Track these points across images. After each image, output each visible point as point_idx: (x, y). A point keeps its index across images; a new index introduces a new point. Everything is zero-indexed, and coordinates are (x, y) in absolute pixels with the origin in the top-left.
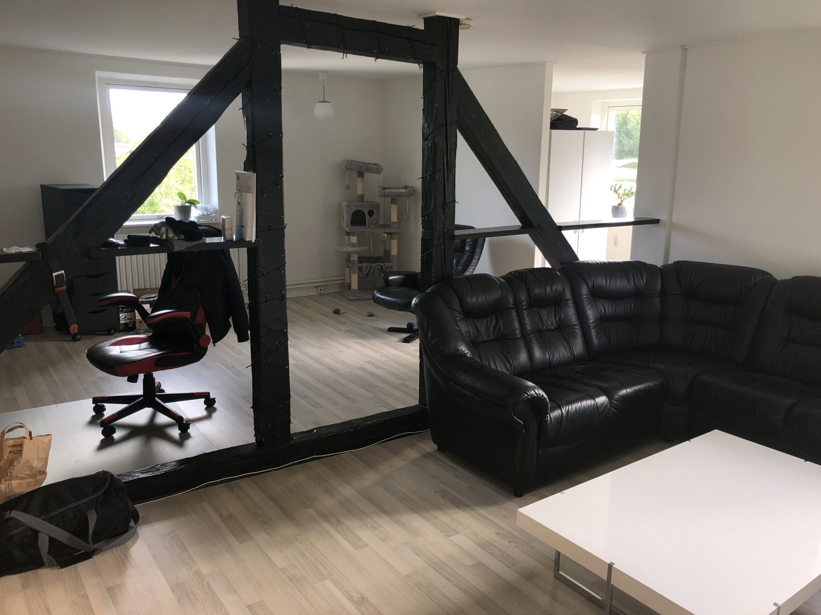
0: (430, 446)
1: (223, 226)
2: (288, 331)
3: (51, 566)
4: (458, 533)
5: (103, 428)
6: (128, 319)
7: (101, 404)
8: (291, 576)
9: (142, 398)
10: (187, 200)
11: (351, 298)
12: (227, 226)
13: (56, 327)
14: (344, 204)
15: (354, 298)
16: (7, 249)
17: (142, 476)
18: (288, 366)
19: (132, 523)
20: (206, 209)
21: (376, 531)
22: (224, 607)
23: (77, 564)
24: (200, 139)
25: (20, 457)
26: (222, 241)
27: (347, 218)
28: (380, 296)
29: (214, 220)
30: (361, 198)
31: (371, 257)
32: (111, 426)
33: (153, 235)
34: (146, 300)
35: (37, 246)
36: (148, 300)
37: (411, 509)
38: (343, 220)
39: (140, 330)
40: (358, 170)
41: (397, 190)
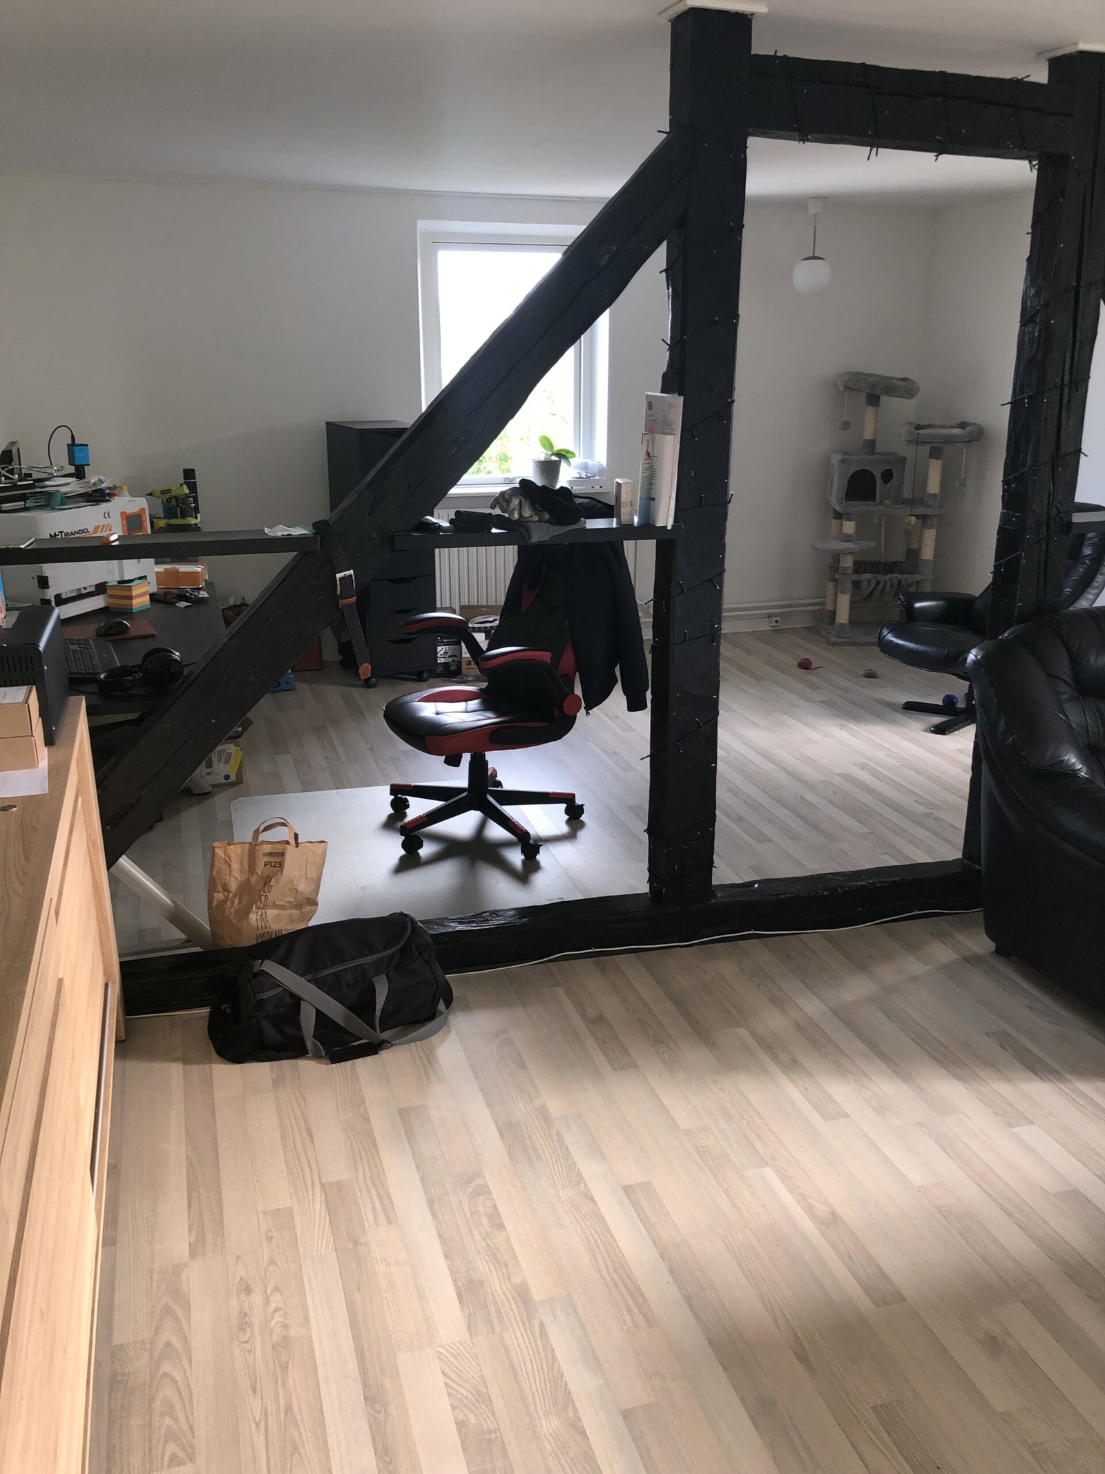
0: (981, 943)
1: (618, 497)
2: (720, 698)
3: (317, 1057)
4: (1033, 1124)
5: (403, 838)
6: (449, 657)
7: (403, 797)
8: (702, 1147)
9: (465, 794)
10: (555, 449)
11: (833, 639)
12: (624, 498)
13: (341, 662)
14: (836, 459)
15: (839, 640)
16: (269, 529)
17: (461, 928)
18: (716, 763)
19: (441, 1006)
20: (585, 467)
21: (864, 1090)
22: (584, 1180)
23: (355, 1060)
24: (582, 337)
25: (279, 873)
26: (614, 525)
27: (838, 485)
28: (893, 639)
29: (598, 487)
30: (871, 445)
31: (878, 563)
32: (415, 836)
33: (497, 511)
34: (480, 625)
35: (315, 525)
36: (483, 625)
37: (936, 1059)
38: (831, 488)
39: (467, 676)
40: (869, 391)
41: (944, 431)
